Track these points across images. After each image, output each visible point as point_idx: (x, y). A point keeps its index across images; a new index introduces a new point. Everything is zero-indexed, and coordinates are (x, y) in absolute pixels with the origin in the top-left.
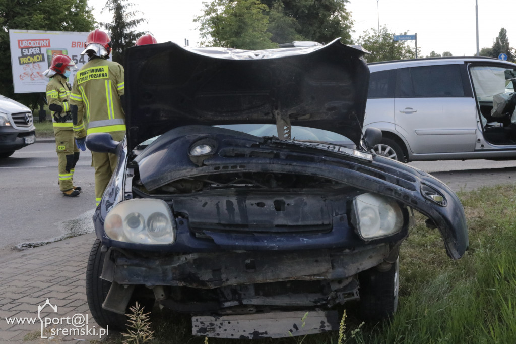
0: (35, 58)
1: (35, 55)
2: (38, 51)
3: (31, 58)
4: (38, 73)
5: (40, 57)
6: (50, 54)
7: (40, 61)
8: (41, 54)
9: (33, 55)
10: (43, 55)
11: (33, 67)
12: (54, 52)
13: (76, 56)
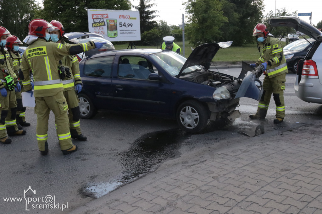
0: (101, 24)
1: (101, 22)
2: (102, 20)
3: (99, 24)
4: (102, 32)
5: (103, 23)
6: (108, 22)
7: (103, 25)
8: (103, 22)
9: (99, 22)
10: (104, 22)
11: (100, 29)
12: (111, 21)
13: (122, 23)
